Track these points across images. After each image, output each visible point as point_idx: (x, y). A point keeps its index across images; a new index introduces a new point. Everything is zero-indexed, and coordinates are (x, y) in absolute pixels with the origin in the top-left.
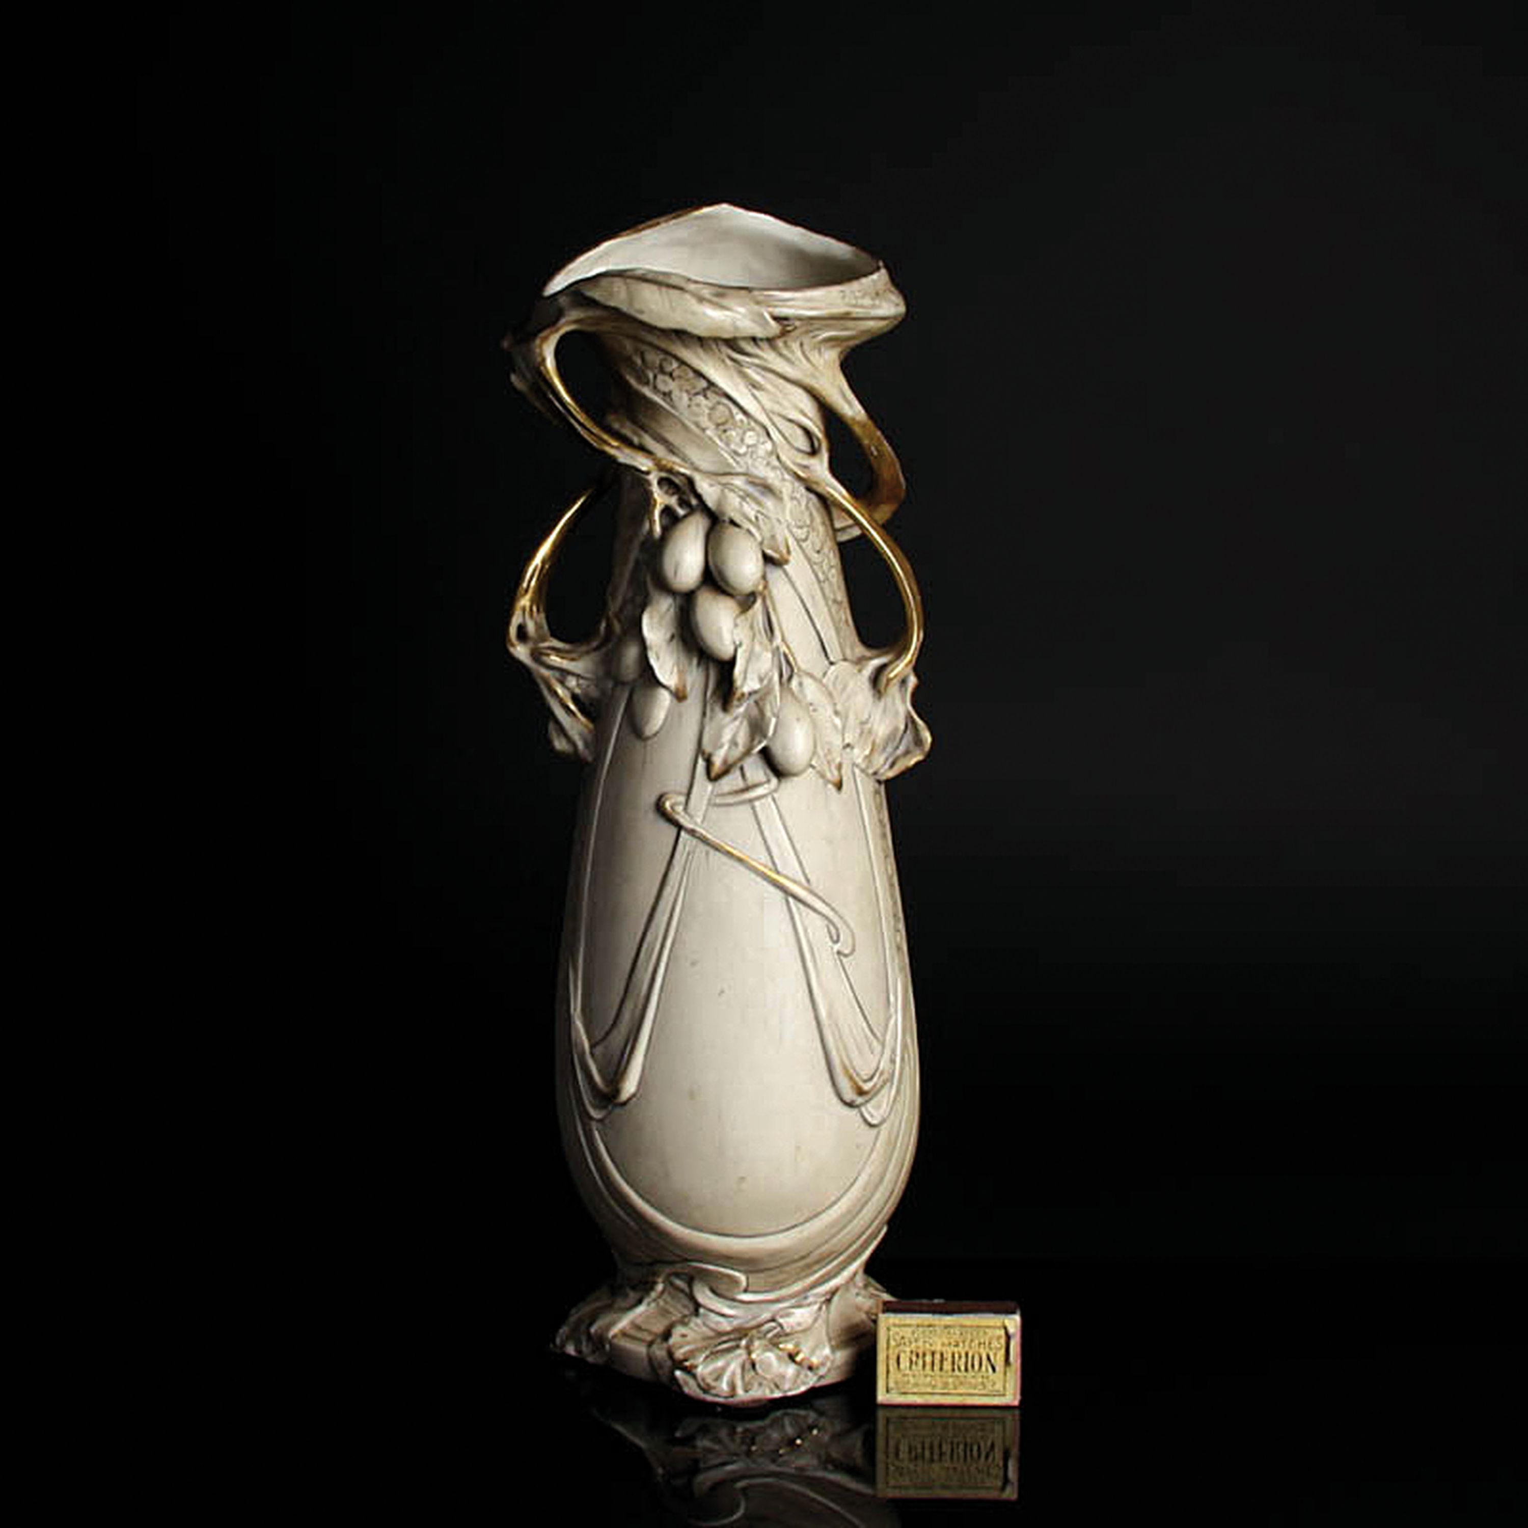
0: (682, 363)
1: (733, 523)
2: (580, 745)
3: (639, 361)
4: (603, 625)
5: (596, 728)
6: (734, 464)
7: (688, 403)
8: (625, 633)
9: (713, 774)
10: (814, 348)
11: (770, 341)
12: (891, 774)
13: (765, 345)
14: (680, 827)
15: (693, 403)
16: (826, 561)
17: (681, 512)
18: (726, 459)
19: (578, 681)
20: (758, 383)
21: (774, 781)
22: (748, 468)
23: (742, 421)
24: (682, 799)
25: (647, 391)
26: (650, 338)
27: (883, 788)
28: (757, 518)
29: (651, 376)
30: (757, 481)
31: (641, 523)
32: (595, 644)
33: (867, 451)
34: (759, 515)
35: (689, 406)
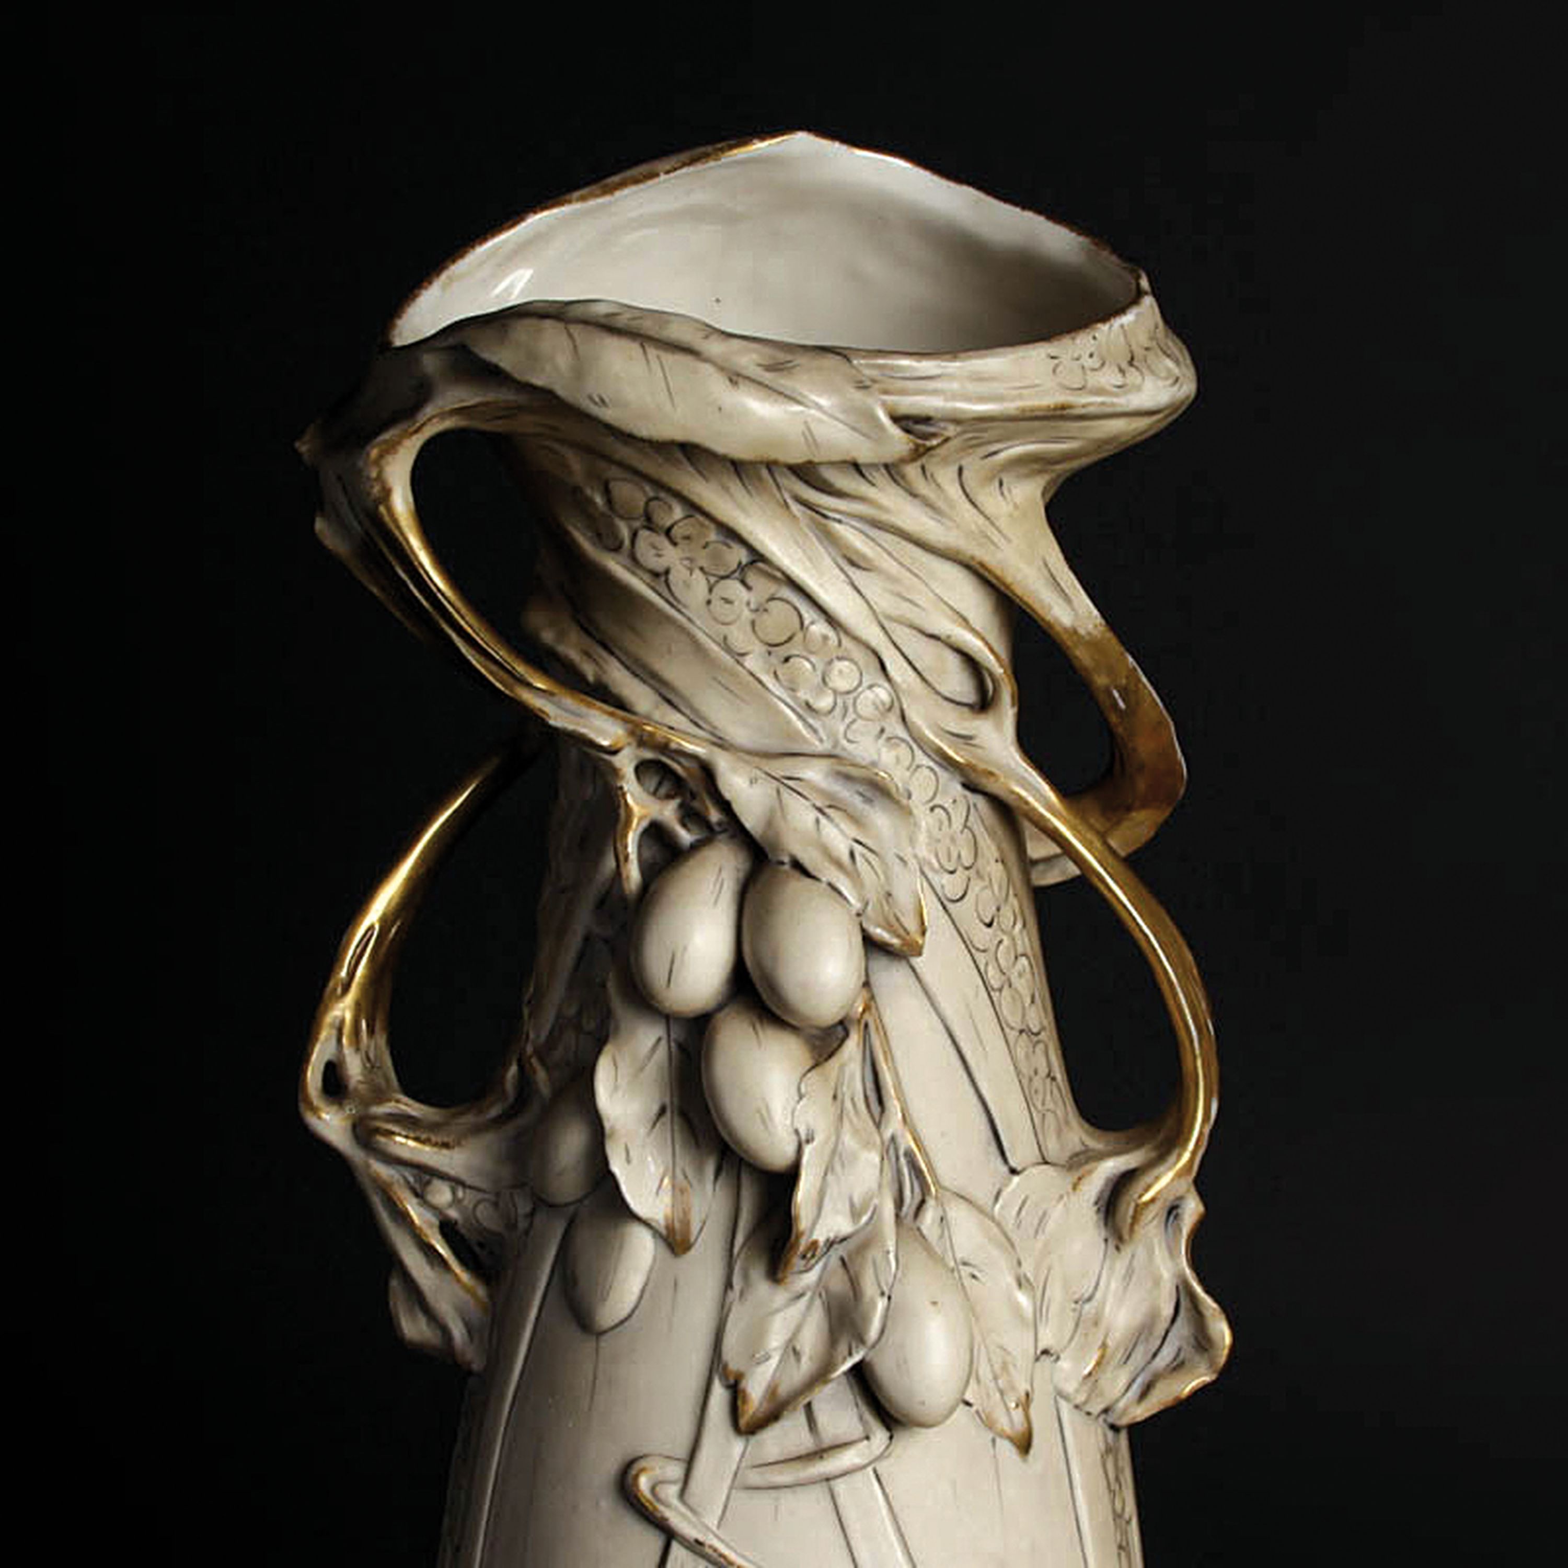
0: (694, 508)
1: (798, 867)
2: (458, 1332)
3: (599, 500)
4: (513, 1069)
5: (491, 1296)
6: (805, 732)
7: (707, 597)
8: (558, 1094)
9: (743, 1422)
10: (990, 479)
11: (893, 470)
12: (1141, 1412)
13: (880, 478)
14: (669, 1535)
15: (714, 597)
16: (1006, 942)
17: (686, 837)
18: (789, 722)
19: (454, 1193)
20: (864, 557)
21: (880, 1435)
22: (836, 744)
23: (825, 638)
24: (675, 1471)
25: (616, 567)
26: (625, 452)
27: (1123, 1437)
28: (852, 855)
29: (625, 533)
30: (854, 772)
31: (600, 854)
32: (494, 1112)
33: (1102, 697)
34: (858, 849)
35: (709, 602)
